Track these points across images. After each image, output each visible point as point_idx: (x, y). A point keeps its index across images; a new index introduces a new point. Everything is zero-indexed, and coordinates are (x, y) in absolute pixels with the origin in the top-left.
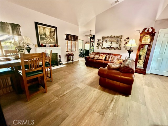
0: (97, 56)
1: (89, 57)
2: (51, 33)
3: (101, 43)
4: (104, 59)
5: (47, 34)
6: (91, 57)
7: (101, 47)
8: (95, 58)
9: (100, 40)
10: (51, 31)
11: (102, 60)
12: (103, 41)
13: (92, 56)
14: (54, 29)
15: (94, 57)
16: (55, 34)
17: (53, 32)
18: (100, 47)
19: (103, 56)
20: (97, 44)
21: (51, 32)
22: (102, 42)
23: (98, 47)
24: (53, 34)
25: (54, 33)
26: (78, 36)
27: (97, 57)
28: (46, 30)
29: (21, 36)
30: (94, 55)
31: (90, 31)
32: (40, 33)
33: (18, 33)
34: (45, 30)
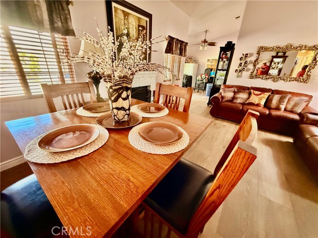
0: (242, 96)
1: (223, 98)
2: (139, 30)
3: (251, 62)
4: (263, 103)
5: (131, 35)
6: (227, 98)
7: (249, 73)
8: (239, 101)
9: (251, 55)
10: (139, 26)
11: (258, 105)
12: (257, 59)
13: (229, 95)
14: (147, 21)
15: (234, 98)
16: (147, 36)
17: (143, 28)
18: (246, 74)
19: (262, 98)
20: (240, 65)
21: (140, 28)
22: (255, 61)
23: (240, 74)
24: (144, 36)
25: (145, 31)
26: (187, 43)
27: (242, 98)
28: (130, 21)
29: (74, 34)
30: (234, 92)
31: (206, 31)
32: (116, 28)
33: (65, 26)
34: (128, 23)
